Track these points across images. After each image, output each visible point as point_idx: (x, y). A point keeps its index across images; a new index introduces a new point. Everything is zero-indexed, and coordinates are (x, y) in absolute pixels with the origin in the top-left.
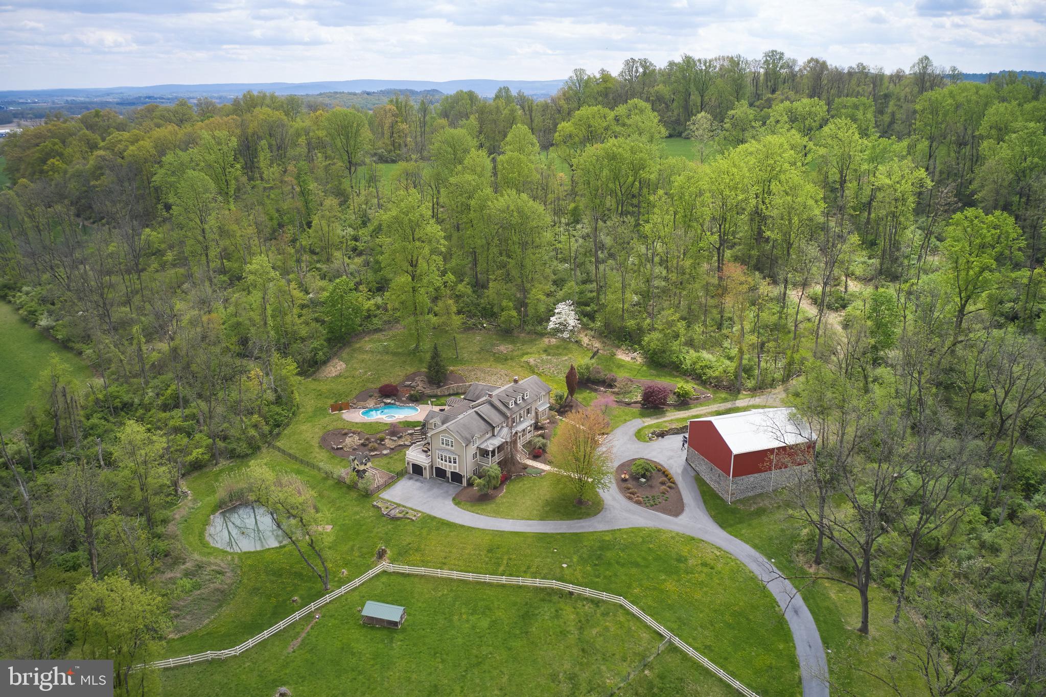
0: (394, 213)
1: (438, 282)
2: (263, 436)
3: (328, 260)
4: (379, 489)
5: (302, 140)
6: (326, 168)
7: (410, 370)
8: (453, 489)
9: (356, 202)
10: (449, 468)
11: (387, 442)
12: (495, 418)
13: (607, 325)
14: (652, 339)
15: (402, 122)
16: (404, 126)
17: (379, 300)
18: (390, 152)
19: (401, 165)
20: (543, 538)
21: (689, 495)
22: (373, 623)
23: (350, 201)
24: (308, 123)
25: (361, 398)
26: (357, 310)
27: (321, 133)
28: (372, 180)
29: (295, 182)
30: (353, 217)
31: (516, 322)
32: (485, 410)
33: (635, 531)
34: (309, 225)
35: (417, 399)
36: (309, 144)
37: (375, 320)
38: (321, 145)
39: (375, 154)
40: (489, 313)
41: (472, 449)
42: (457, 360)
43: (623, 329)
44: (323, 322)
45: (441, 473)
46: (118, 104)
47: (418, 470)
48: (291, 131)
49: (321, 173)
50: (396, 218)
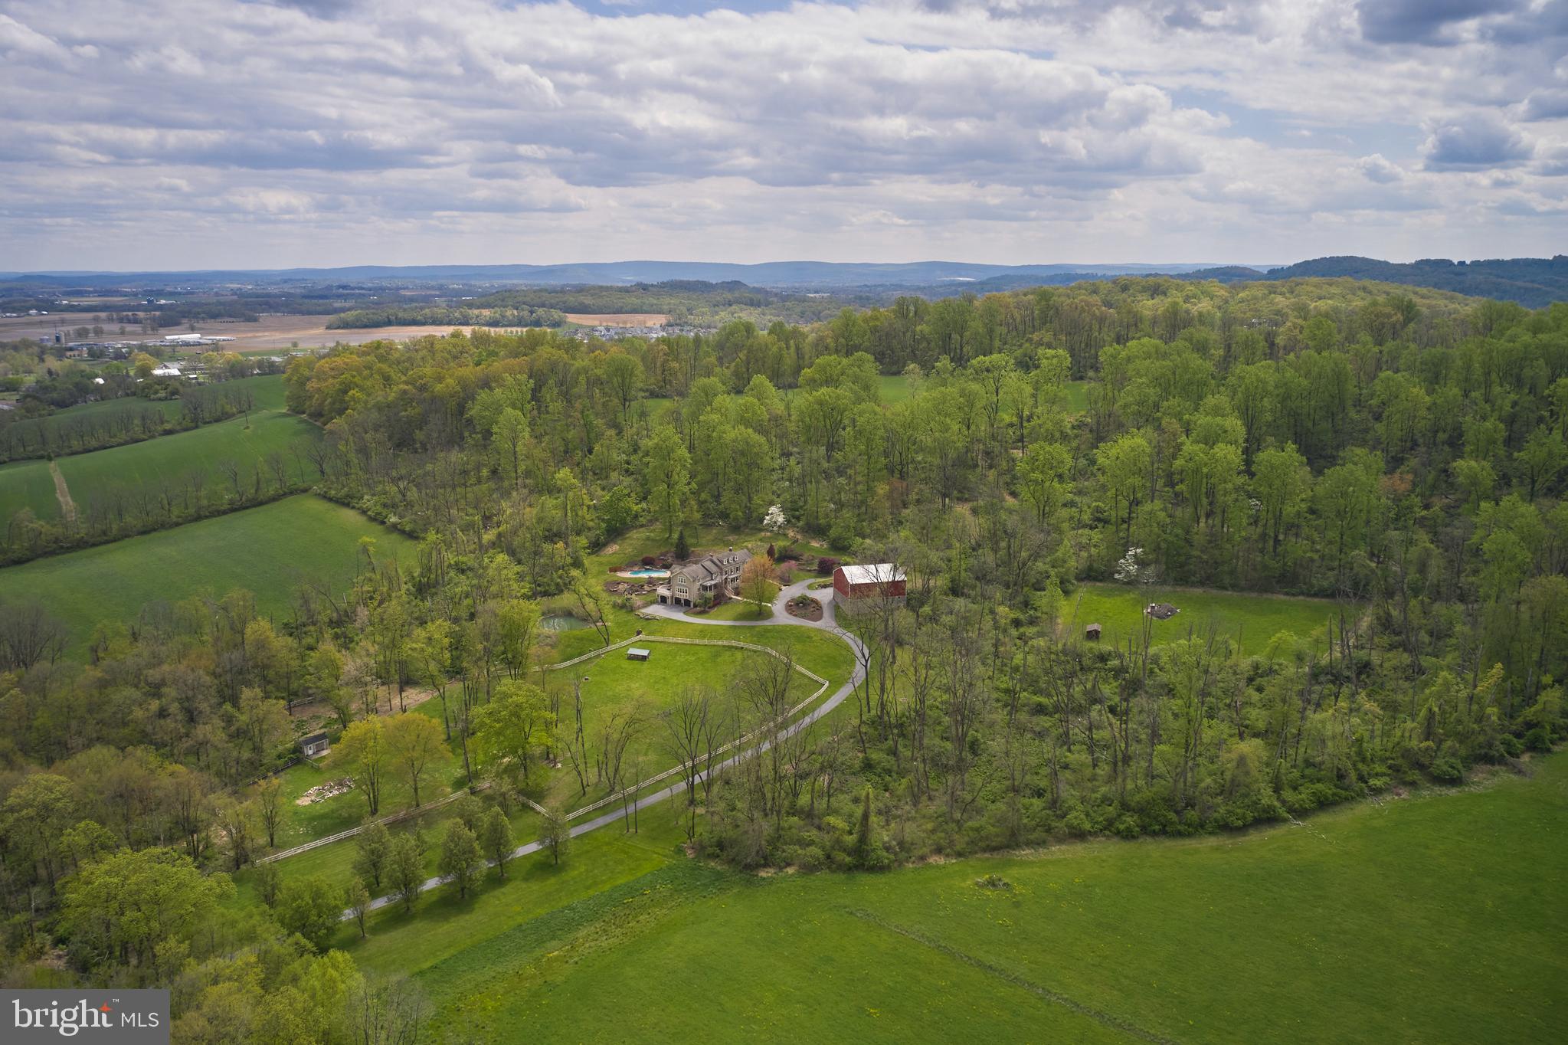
0: (656, 441)
1: (686, 489)
2: (565, 584)
3: (607, 477)
4: (639, 608)
5: (582, 379)
6: (604, 405)
7: (664, 550)
8: (684, 609)
9: (629, 432)
10: (683, 596)
11: (645, 587)
12: (713, 568)
13: (808, 524)
14: (833, 533)
15: (673, 360)
16: (675, 365)
17: (644, 505)
18: (661, 387)
19: (666, 404)
20: (731, 627)
21: (826, 613)
22: (633, 658)
23: (624, 433)
24: (586, 362)
25: (629, 565)
26: (628, 511)
27: (598, 372)
28: (643, 415)
29: (580, 416)
30: (627, 446)
31: (743, 521)
32: (708, 564)
33: (786, 626)
34: (590, 452)
35: (667, 567)
36: (588, 382)
37: (641, 519)
38: (598, 382)
39: (647, 390)
40: (724, 516)
41: (698, 585)
42: (696, 545)
43: (819, 526)
44: (603, 520)
45: (678, 601)
46: (305, 297)
47: (664, 600)
48: (573, 369)
49: (599, 408)
50: (657, 444)
